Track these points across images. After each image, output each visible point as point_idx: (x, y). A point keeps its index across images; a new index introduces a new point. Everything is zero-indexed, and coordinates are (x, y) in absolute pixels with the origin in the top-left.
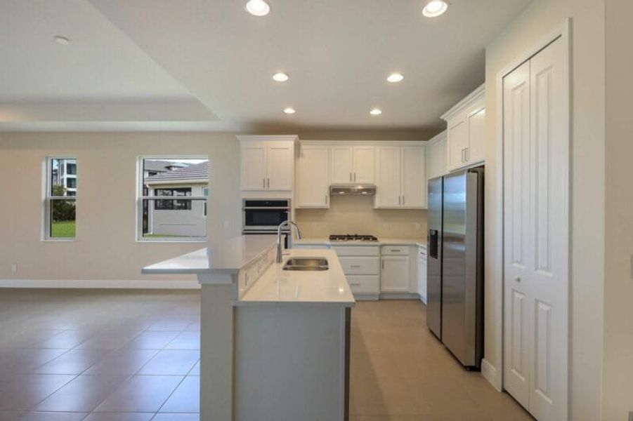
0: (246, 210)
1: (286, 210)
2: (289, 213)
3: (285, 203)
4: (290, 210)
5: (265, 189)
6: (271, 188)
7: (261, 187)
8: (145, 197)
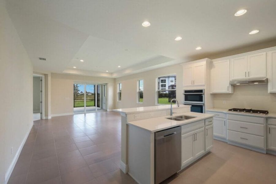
0: (185, 94)
1: (202, 94)
2: (203, 96)
3: (201, 91)
4: (204, 94)
5: (193, 85)
6: (195, 84)
7: (191, 84)
8: (159, 90)
